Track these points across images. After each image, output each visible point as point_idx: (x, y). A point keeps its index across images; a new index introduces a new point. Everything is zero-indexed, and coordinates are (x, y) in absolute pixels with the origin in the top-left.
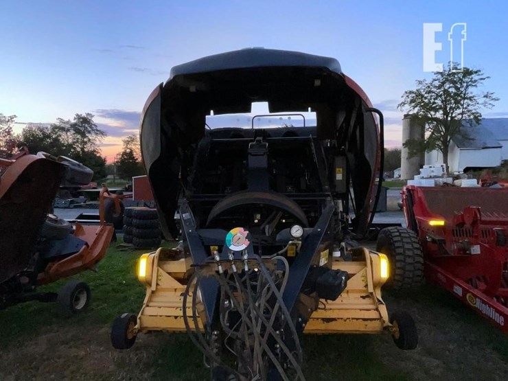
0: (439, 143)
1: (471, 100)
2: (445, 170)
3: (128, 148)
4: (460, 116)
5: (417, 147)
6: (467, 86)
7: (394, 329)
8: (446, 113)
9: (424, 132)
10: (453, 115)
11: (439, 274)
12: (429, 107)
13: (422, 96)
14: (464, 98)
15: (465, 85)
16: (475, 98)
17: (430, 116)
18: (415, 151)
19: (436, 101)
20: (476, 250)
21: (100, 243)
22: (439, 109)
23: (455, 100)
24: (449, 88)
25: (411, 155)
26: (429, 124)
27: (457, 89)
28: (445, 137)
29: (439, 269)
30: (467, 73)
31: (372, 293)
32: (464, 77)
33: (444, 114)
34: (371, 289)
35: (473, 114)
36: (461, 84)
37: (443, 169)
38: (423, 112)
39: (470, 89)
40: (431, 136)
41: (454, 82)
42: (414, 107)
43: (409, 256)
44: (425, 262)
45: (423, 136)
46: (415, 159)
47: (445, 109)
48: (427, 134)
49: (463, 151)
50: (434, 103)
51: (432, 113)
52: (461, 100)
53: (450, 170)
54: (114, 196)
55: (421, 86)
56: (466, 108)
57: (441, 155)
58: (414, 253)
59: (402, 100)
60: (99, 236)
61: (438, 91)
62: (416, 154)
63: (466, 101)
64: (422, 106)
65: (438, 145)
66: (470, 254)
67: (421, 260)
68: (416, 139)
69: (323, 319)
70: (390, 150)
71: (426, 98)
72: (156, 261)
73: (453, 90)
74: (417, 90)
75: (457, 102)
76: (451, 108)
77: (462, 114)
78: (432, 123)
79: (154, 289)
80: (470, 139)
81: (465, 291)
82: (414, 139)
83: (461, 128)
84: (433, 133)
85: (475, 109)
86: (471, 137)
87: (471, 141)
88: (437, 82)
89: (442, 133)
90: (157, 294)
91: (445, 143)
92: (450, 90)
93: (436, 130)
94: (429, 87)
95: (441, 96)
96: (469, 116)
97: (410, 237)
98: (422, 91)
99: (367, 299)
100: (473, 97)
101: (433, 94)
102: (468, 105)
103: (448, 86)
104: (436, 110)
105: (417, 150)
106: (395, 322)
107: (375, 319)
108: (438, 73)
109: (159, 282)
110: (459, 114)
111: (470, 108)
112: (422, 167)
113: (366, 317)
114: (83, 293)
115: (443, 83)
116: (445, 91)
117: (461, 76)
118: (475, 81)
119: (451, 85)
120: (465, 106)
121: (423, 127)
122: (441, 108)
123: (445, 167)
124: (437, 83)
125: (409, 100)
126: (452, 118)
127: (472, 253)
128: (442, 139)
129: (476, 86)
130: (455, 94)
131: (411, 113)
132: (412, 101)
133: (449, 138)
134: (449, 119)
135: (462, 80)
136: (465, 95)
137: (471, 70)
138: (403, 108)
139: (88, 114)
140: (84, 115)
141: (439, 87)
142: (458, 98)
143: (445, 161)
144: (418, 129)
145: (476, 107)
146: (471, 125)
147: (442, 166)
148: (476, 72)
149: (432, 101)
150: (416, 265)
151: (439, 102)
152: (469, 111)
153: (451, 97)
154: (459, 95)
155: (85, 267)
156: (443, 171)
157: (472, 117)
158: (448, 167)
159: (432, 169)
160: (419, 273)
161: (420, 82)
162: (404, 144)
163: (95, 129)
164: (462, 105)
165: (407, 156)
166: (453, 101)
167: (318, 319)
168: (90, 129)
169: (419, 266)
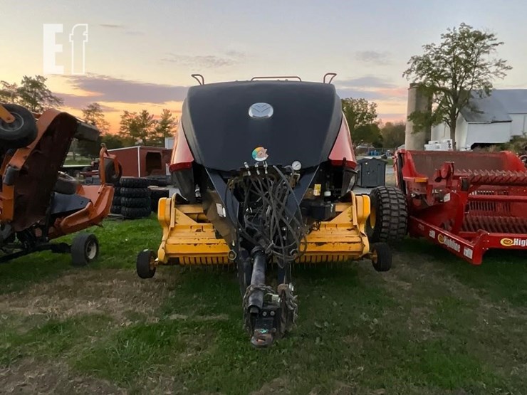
0: (447, 116)
1: (482, 68)
2: (451, 146)
3: (89, 119)
4: (470, 86)
5: (423, 120)
6: (479, 53)
7: (374, 256)
8: (455, 83)
9: (432, 103)
10: (463, 85)
11: (420, 225)
12: (437, 76)
13: (430, 63)
14: (475, 67)
15: (476, 51)
16: (487, 66)
17: (438, 85)
18: (420, 125)
19: (445, 69)
20: (447, 198)
21: (103, 201)
22: (448, 77)
23: (466, 67)
24: (460, 54)
25: (416, 129)
26: (436, 94)
27: (468, 55)
28: (453, 110)
29: (421, 221)
30: (479, 37)
31: (356, 226)
32: (475, 41)
33: (453, 84)
34: (355, 223)
35: (483, 84)
36: (473, 50)
37: (450, 145)
38: (431, 81)
39: (482, 56)
40: (439, 108)
41: (465, 48)
42: (422, 76)
43: (395, 211)
44: (409, 216)
45: (430, 108)
46: (421, 134)
47: (454, 78)
48: (435, 106)
49: (472, 126)
50: (443, 71)
51: (441, 82)
52: (471, 68)
53: (457, 145)
54: (112, 156)
55: (429, 51)
56: (476, 78)
57: (448, 129)
58: (399, 207)
59: (409, 66)
60: (102, 194)
61: (448, 57)
62: (421, 128)
63: (477, 69)
64: (429, 74)
65: (445, 118)
66: (443, 202)
67: (405, 213)
68: (422, 112)
69: (316, 243)
70: (394, 124)
71: (434, 65)
72: (173, 203)
73: (463, 57)
74: (425, 56)
75: (467, 70)
76: (460, 77)
77: (472, 84)
78: (439, 93)
79: (173, 226)
80: (479, 112)
81: (437, 233)
82: (420, 112)
83: (471, 100)
84: (440, 105)
85: (486, 79)
86: (480, 110)
87: (480, 114)
88: (446, 46)
89: (450, 105)
90: (176, 230)
91: (453, 116)
92: (461, 56)
93: (444, 102)
94: (437, 52)
95: (450, 63)
96: (479, 86)
97: (398, 199)
98: (430, 56)
99: (352, 231)
100: (484, 65)
101: (442, 60)
102: (479, 74)
103: (458, 52)
104: (445, 79)
105: (423, 124)
106: (375, 251)
107: (357, 243)
108: (448, 36)
109: (177, 221)
110: (469, 84)
111: (481, 77)
112: (427, 143)
113: (351, 241)
114: (93, 246)
115: (454, 48)
116: (456, 58)
117: (472, 40)
118: (488, 47)
119: (462, 50)
120: (475, 75)
121: (430, 98)
122: (449, 77)
123: (451, 143)
124: (446, 48)
125: (416, 66)
126: (461, 88)
127: (445, 201)
128: (449, 112)
129: (488, 52)
130: (466, 61)
131: (417, 82)
132: (420, 68)
133: (457, 110)
134: (458, 89)
135: (473, 46)
136: (476, 62)
137: (483, 33)
138: (410, 76)
139: (39, 77)
140: (34, 78)
141: (448, 53)
142: (469, 65)
143: (453, 136)
144: (425, 101)
145: (487, 76)
146: (480, 96)
147: (449, 141)
148: (489, 37)
149: (441, 68)
150: (400, 218)
151: (448, 69)
152: (479, 81)
153: (462, 64)
154: (469, 62)
155: (91, 223)
156: (450, 147)
157: (482, 87)
158: (454, 144)
159: (437, 145)
160: (404, 225)
161: (428, 47)
162: (408, 117)
163: (48, 95)
164: (473, 74)
165: (412, 131)
166: (463, 69)
167: (312, 243)
168: (42, 96)
169: (404, 219)
